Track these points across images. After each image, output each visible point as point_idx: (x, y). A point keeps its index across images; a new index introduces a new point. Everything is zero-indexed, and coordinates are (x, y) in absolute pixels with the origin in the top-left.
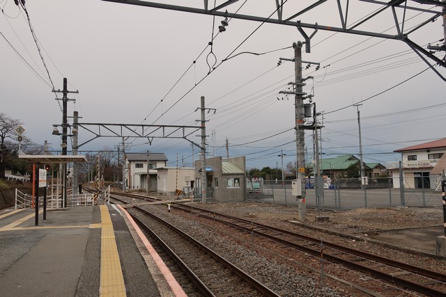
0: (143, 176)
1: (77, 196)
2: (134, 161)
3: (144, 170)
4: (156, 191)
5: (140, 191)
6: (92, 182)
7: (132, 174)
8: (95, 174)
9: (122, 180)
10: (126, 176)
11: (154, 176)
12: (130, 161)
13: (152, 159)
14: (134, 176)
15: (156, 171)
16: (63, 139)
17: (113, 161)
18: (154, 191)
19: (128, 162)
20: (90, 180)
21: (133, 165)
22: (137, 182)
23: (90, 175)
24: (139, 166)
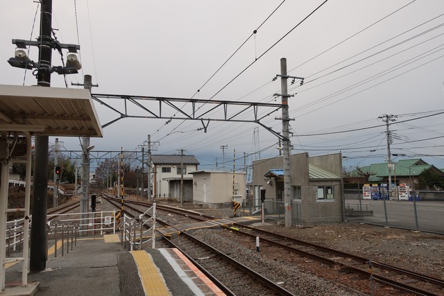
0: (173, 183)
1: (88, 216)
2: (160, 164)
3: (174, 174)
4: (191, 201)
5: (170, 200)
6: (111, 188)
7: (158, 180)
8: (114, 179)
9: (146, 186)
10: (152, 182)
11: (189, 183)
12: (155, 164)
13: (181, 161)
14: (161, 182)
15: (191, 176)
16: (39, 77)
17: (135, 165)
18: (188, 202)
19: (153, 166)
20: (109, 186)
21: (159, 169)
22: (164, 189)
23: (109, 181)
24: (165, 170)
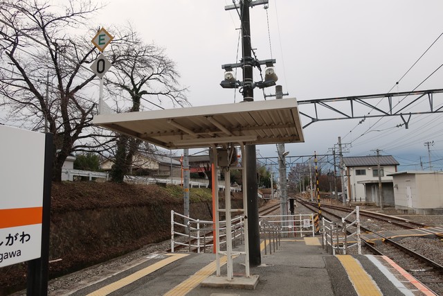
0: (369, 186)
2: (353, 167)
3: (369, 176)
4: (392, 206)
5: (368, 205)
6: (304, 192)
7: (352, 183)
8: (307, 183)
9: (340, 190)
10: (345, 185)
11: (389, 185)
12: (348, 167)
13: (377, 162)
14: (356, 186)
15: (391, 178)
16: (245, 94)
17: (326, 169)
18: (390, 206)
19: (346, 169)
20: (302, 190)
21: (353, 172)
22: (360, 193)
23: (302, 186)
24: (358, 173)
